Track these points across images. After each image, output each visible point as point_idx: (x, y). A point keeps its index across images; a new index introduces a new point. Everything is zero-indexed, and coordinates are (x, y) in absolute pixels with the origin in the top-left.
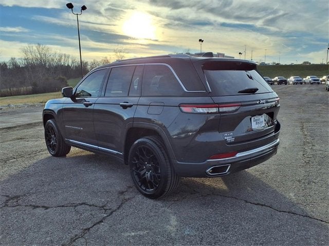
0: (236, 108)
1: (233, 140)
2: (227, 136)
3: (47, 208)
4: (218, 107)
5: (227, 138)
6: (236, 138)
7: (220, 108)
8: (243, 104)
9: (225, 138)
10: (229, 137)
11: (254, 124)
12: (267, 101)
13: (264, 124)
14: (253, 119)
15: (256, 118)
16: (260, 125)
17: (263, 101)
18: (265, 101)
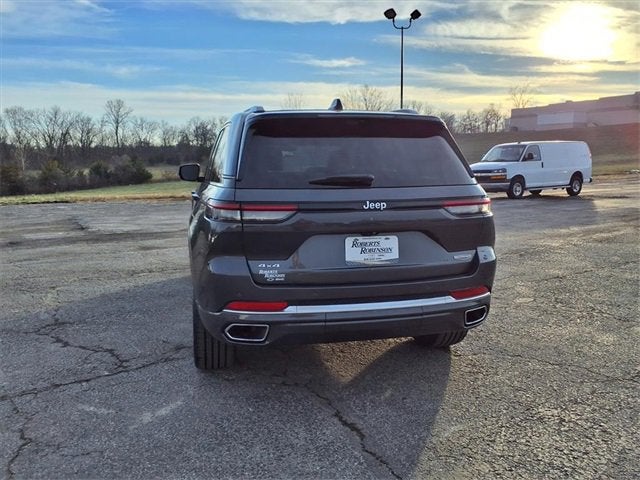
0: (288, 213)
1: (281, 277)
2: (264, 269)
3: (66, 344)
4: (242, 210)
5: (266, 272)
6: (287, 275)
7: (245, 213)
8: (302, 207)
9: (261, 272)
10: (270, 270)
11: (355, 252)
12: (393, 206)
13: (395, 255)
14: (349, 241)
15: (361, 239)
16: (376, 256)
17: (377, 205)
18: (383, 205)
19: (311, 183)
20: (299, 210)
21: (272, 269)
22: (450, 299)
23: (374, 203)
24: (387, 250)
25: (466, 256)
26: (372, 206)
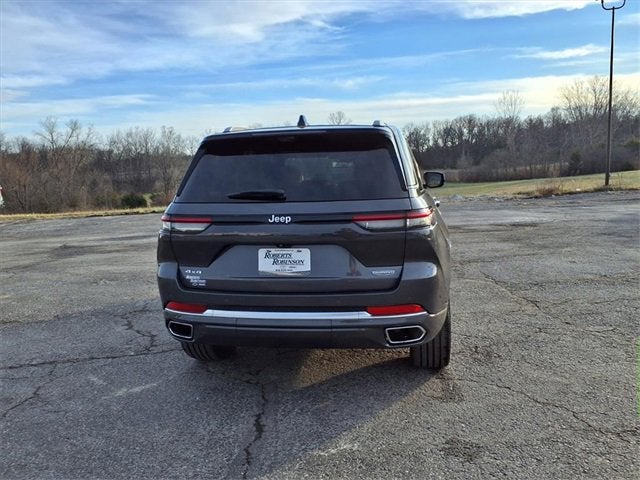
0: (205, 225)
1: (202, 283)
2: (191, 274)
3: (130, 328)
5: (191, 277)
6: (208, 281)
9: (188, 277)
10: (195, 276)
11: (267, 263)
12: (299, 219)
13: (307, 267)
14: (262, 252)
15: (274, 251)
16: (287, 267)
17: (282, 219)
18: (288, 219)
19: (230, 197)
20: (212, 223)
21: (198, 274)
22: (366, 315)
23: (279, 216)
24: (300, 261)
25: (388, 272)
26: (277, 219)
